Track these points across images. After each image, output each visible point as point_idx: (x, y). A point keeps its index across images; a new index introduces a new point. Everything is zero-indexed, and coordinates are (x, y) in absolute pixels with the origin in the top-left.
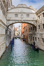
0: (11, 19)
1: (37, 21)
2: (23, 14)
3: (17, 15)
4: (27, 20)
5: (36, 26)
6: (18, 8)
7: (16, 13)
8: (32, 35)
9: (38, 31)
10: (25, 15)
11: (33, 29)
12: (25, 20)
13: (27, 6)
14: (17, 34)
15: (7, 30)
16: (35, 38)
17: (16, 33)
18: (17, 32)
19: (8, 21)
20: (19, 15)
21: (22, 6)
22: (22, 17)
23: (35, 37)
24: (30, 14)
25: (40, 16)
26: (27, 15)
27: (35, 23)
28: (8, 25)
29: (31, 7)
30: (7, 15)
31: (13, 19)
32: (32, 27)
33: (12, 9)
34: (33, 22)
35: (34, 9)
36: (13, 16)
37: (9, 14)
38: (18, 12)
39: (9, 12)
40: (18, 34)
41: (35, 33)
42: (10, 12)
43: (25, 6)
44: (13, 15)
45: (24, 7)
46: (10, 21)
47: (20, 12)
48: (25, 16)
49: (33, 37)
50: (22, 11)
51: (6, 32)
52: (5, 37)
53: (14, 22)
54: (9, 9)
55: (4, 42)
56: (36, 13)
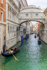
0: (23, 18)
2: (32, 14)
4: (36, 19)
5: (44, 24)
11: (42, 26)
12: (34, 18)
13: (36, 7)
14: (35, 30)
15: (19, 28)
20: (29, 15)
21: (31, 7)
27: (43, 21)
29: (39, 7)
30: (19, 15)
32: (42, 25)
33: (23, 9)
34: (41, 20)
35: (42, 9)
38: (28, 12)
40: (36, 30)
41: (43, 30)
42: (22, 12)
43: (34, 7)
44: (24, 15)
47: (30, 12)
49: (43, 33)
50: (32, 11)
51: (18, 29)
52: (16, 33)
53: (25, 20)
54: (20, 10)
55: (14, 37)
56: (44, 12)
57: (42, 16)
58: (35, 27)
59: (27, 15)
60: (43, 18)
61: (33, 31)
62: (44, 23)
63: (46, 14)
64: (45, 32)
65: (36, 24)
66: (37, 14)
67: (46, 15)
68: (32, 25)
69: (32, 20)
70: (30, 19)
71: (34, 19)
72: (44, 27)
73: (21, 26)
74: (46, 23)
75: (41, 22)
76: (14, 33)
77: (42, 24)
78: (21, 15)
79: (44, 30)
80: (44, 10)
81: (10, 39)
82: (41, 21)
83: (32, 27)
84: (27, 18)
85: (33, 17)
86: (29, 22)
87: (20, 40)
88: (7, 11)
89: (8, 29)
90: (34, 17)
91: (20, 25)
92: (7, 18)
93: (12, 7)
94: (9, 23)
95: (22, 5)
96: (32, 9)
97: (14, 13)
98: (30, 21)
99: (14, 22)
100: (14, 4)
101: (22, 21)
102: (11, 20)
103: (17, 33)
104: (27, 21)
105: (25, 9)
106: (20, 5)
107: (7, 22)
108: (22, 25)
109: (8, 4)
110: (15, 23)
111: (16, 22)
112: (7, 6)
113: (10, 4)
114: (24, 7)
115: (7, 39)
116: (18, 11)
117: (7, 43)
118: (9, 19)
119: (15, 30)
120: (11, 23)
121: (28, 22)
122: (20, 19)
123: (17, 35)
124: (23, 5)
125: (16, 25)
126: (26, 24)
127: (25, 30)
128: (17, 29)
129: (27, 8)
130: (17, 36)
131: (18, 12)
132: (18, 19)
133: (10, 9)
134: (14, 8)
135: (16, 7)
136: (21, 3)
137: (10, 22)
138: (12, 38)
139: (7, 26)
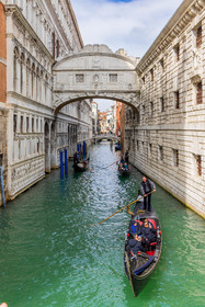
0: (66, 88)
1: (139, 93)
2: (98, 73)
3: (83, 75)
4: (112, 92)
5: (139, 107)
6: (85, 57)
7: (79, 70)
8: (131, 135)
9: (141, 122)
10: (105, 77)
11: (132, 116)
12: (105, 89)
13: (110, 50)
14: (108, 129)
15: (54, 121)
16: (136, 143)
17: (104, 128)
18: (108, 125)
19: (57, 94)
20: (89, 77)
21: (95, 51)
22: (96, 81)
23: (136, 138)
24: (121, 73)
25: (145, 80)
26: (110, 75)
27: (135, 99)
28: (57, 106)
29: (121, 51)
30: (54, 77)
31: (71, 89)
32: (132, 111)
33: (67, 59)
34: (129, 95)
35: (131, 58)
36: (72, 80)
37: (58, 73)
38: (84, 68)
39: (58, 68)
40: (110, 129)
41: (136, 128)
43: (104, 51)
44: (71, 77)
45: (101, 54)
46: (61, 94)
47: (91, 68)
48: (105, 80)
49: (133, 141)
50: (96, 65)
51: (50, 126)
52: (42, 140)
53: (73, 96)
54: (58, 59)
55: (37, 154)
56: (136, 69)
57: (130, 82)
58: (108, 118)
59: (80, 77)
60: (135, 88)
62: (136, 106)
63: (142, 76)
64: (142, 134)
65: (113, 107)
66: (114, 76)
67: (143, 79)
69: (97, 93)
71: (103, 92)
72: (138, 120)
73: (59, 116)
74: (144, 106)
75: (129, 101)
76: (36, 141)
77: (130, 108)
79: (139, 128)
81: (22, 159)
82: (127, 98)
84: (81, 87)
85: (99, 86)
86: (88, 101)
87: (57, 164)
88: (9, 62)
89: (15, 126)
90: (105, 83)
91: (58, 110)
92: (10, 88)
93: (28, 48)
94: (16, 106)
95: (63, 43)
96: (98, 58)
97: (36, 72)
98: (91, 98)
99: (34, 103)
100: (35, 40)
101: (65, 97)
102: (24, 94)
103: (46, 140)
104: (80, 99)
105: (74, 56)
106: (56, 44)
107: (11, 100)
108: (63, 110)
109: (15, 40)
110: (39, 105)
111: (43, 102)
112: (10, 45)
113: (21, 40)
114: (71, 49)
115: (10, 162)
116: (51, 64)
117: (9, 173)
118: (18, 91)
119: (40, 128)
120: (26, 105)
121: (86, 103)
122: (58, 92)
123: (47, 147)
124: (68, 44)
125: (44, 111)
126: (79, 108)
127: (74, 129)
128: (46, 124)
129: (81, 55)
130: (46, 151)
131: (48, 68)
132: (49, 91)
133: (20, 55)
134: (34, 54)
135: (42, 51)
136: (59, 36)
137: (20, 103)
138: (29, 156)
139: (11, 114)
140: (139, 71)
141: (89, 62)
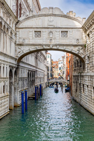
0: (26, 42)
1: (85, 46)
2: (52, 30)
3: (40, 32)
4: (63, 45)
6: (42, 17)
7: (37, 28)
8: (78, 79)
9: (86, 69)
10: (58, 33)
11: (79, 64)
12: (58, 43)
13: (62, 12)
14: (59, 74)
16: (82, 86)
17: (56, 74)
18: (59, 72)
19: (19, 47)
21: (50, 13)
22: (51, 36)
23: (82, 82)
24: (70, 30)
25: (90, 36)
26: (62, 32)
27: (81, 51)
28: (19, 56)
29: (71, 13)
30: (17, 33)
31: (31, 43)
33: (28, 18)
34: (77, 48)
35: (78, 19)
36: (31, 36)
37: (20, 30)
38: (41, 26)
39: (21, 26)
40: (61, 74)
41: (82, 74)
42: (24, 26)
43: (57, 12)
44: (31, 33)
45: (55, 15)
46: (22, 47)
47: (46, 26)
48: (58, 36)
49: (80, 84)
50: (51, 24)
51: (14, 72)
52: (7, 83)
53: (32, 48)
54: (21, 19)
55: (3, 95)
56: (83, 27)
57: (78, 37)
58: (60, 66)
59: (38, 33)
60: (81, 42)
61: (54, 76)
62: (83, 56)
63: (88, 33)
64: (87, 79)
65: (63, 57)
66: (65, 33)
67: (88, 35)
68: (52, 60)
69: (51, 47)
70: (46, 45)
71: (56, 45)
72: (84, 68)
73: (21, 64)
74: (88, 57)
75: (76, 53)
76: (2, 84)
77: (77, 58)
78: (22, 34)
79: (84, 74)
80: (84, 22)
82: (75, 50)
83: (52, 68)
85: (53, 41)
86: (43, 52)
87: (19, 102)
91: (20, 60)
95: (24, 6)
96: (52, 18)
97: (3, 29)
98: (46, 50)
100: (2, 4)
101: (26, 49)
103: (11, 83)
104: (38, 51)
105: (34, 16)
106: (19, 7)
108: (24, 60)
110: (5, 55)
111: (8, 53)
116: (15, 23)
119: (5, 74)
121: (42, 54)
124: (28, 7)
126: (36, 58)
127: (32, 74)
128: (11, 71)
129: (39, 16)
130: (10, 92)
131: (13, 26)
132: (13, 44)
135: (8, 12)
140: (85, 29)
141: (45, 21)
